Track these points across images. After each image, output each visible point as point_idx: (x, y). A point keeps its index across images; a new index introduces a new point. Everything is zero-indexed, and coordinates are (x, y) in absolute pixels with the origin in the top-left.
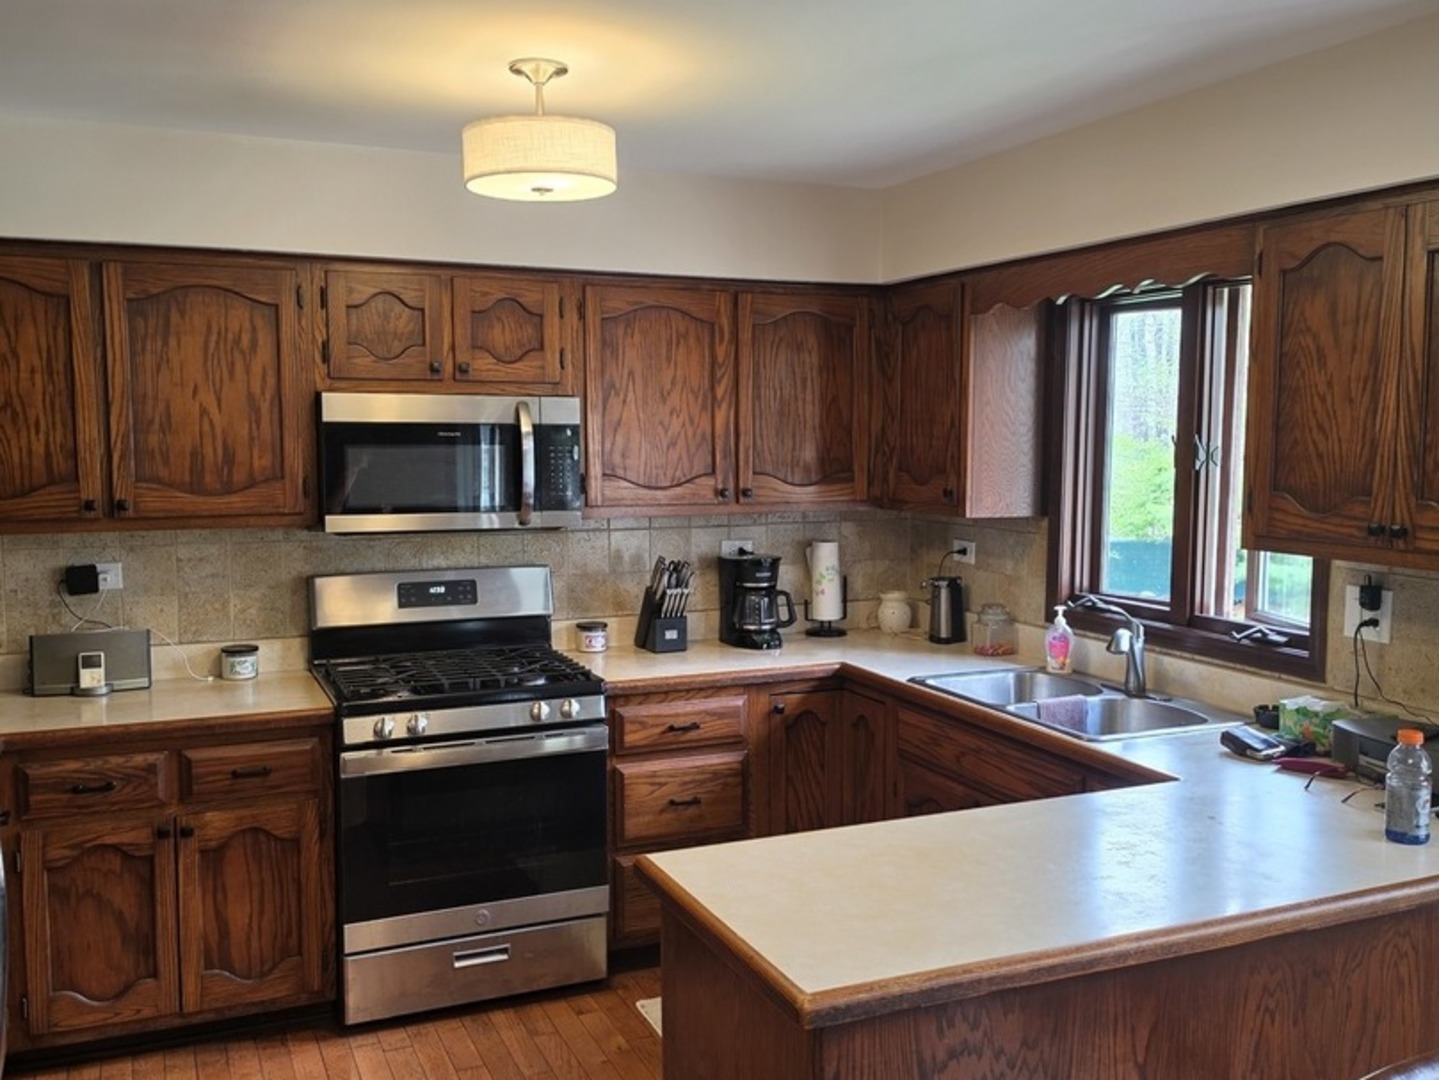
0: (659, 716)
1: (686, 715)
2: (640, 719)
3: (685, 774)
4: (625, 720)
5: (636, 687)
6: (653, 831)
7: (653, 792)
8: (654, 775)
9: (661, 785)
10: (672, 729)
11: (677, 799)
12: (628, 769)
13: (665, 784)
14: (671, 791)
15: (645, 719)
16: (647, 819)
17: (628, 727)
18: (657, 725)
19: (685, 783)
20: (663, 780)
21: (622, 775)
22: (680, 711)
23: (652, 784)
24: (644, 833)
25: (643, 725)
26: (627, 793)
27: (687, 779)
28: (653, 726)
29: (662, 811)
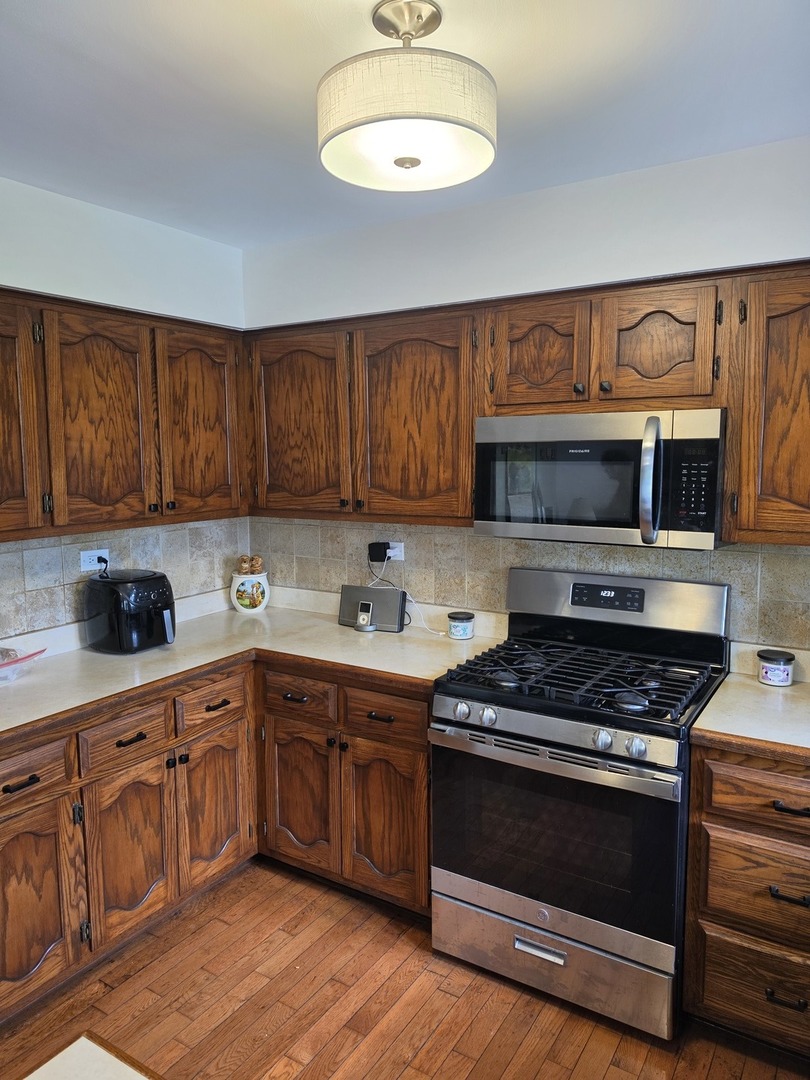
0: (761, 785)
1: (798, 794)
2: (734, 781)
3: (792, 864)
4: (715, 777)
5: (729, 744)
6: (743, 911)
7: (747, 868)
8: (749, 849)
9: (759, 865)
10: (775, 805)
11: (784, 891)
12: (718, 833)
13: (765, 865)
14: (770, 876)
15: (741, 784)
16: (738, 895)
17: (717, 786)
18: (757, 795)
19: (793, 875)
20: (762, 860)
21: (708, 835)
22: (790, 787)
23: (745, 859)
24: (733, 909)
25: (739, 790)
26: (713, 857)
27: (795, 870)
28: (750, 794)
29: (758, 894)
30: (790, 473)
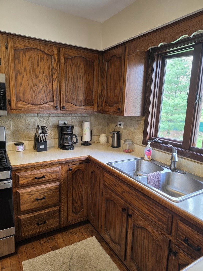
0: (32, 175)
1: (41, 174)
2: (25, 176)
3: (41, 191)
4: (19, 177)
5: (23, 167)
6: (30, 208)
7: (30, 197)
8: (30, 192)
9: (33, 194)
10: (36, 178)
11: (38, 198)
12: (21, 191)
13: (34, 194)
14: (36, 196)
15: (27, 176)
16: (28, 205)
17: (20, 179)
18: (31, 178)
19: (41, 193)
20: (33, 193)
21: (19, 193)
22: (39, 172)
23: (29, 195)
24: (27, 209)
25: (26, 178)
26: (21, 198)
27: (41, 192)
28: (29, 178)
29: (33, 202)
30: (23, 94)
